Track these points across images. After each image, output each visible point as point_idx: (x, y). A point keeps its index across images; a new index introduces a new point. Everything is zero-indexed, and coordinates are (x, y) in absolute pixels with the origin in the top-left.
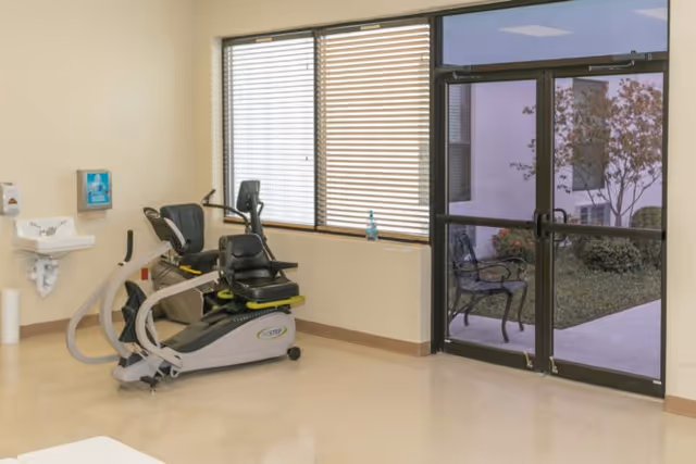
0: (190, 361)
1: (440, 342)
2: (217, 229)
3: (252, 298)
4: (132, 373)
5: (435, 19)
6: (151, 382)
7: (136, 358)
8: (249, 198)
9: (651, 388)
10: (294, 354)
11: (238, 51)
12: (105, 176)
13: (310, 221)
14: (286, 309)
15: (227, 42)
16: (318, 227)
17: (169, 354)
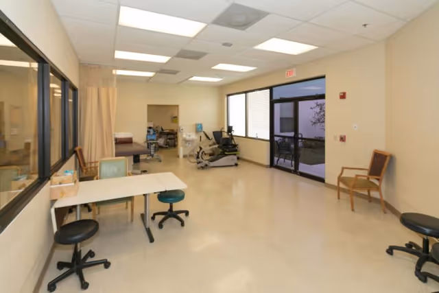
0: (212, 164)
1: (272, 165)
2: (225, 135)
3: (226, 151)
4: (199, 165)
5: (271, 88)
6: (203, 168)
7: (200, 162)
8: (230, 129)
9: (322, 180)
10: (236, 165)
11: (231, 97)
12: (201, 125)
13: (244, 136)
14: (235, 155)
15: (229, 95)
16: (246, 137)
17: (207, 162)
